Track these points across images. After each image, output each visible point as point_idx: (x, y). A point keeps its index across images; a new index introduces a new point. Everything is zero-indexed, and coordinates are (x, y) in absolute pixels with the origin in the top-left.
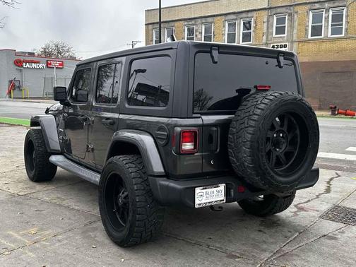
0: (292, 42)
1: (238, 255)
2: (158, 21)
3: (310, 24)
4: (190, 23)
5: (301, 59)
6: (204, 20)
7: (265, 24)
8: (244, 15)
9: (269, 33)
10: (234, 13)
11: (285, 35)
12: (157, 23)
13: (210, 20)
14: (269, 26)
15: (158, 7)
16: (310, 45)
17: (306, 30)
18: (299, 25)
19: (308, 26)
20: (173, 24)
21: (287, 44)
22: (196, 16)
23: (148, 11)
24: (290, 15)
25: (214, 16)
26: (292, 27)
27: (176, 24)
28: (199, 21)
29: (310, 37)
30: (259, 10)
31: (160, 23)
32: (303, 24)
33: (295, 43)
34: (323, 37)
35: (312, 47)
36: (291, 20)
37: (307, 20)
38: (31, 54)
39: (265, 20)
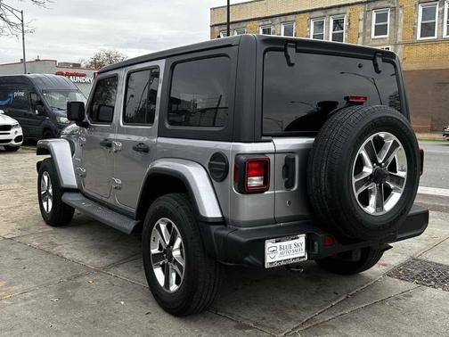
0: (396, 45)
1: (251, 324)
2: (226, 21)
3: (420, 21)
4: (266, 23)
5: (405, 66)
6: (283, 19)
7: (361, 23)
8: (334, 11)
9: (366, 34)
10: (321, 9)
11: (387, 36)
12: (225, 24)
13: (291, 18)
14: (367, 25)
15: (226, 4)
16: (419, 48)
17: (415, 29)
18: (405, 22)
19: (416, 24)
20: (244, 24)
21: (389, 47)
22: (274, 14)
23: (214, 9)
24: (394, 9)
25: (296, 13)
26: (395, 25)
27: (249, 25)
28: (277, 20)
29: (419, 38)
30: (353, 4)
31: (228, 23)
32: (410, 22)
33: (400, 46)
34: (436, 37)
35: (421, 50)
36: (395, 17)
37: (415, 16)
38: (77, 66)
39: (361, 17)
